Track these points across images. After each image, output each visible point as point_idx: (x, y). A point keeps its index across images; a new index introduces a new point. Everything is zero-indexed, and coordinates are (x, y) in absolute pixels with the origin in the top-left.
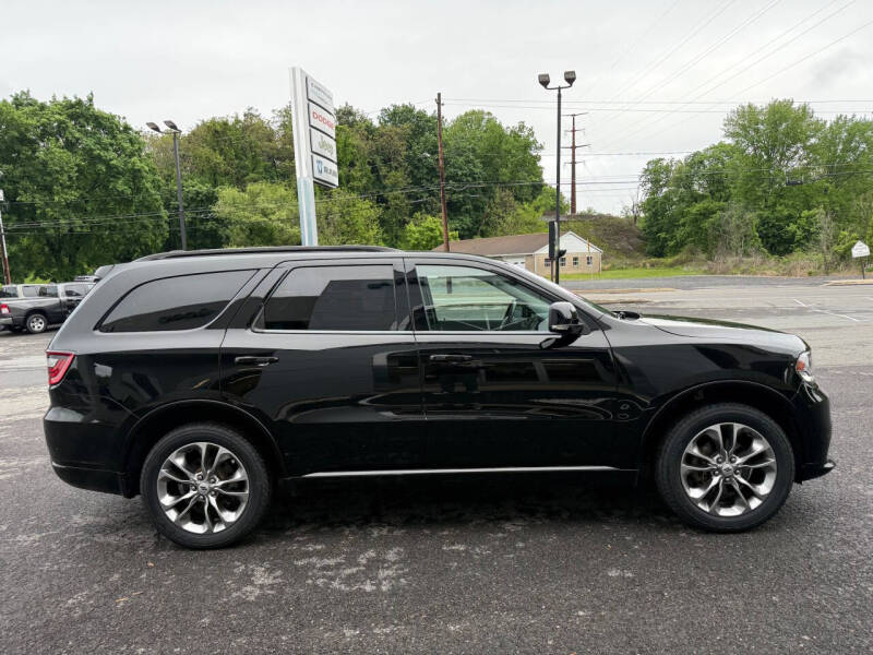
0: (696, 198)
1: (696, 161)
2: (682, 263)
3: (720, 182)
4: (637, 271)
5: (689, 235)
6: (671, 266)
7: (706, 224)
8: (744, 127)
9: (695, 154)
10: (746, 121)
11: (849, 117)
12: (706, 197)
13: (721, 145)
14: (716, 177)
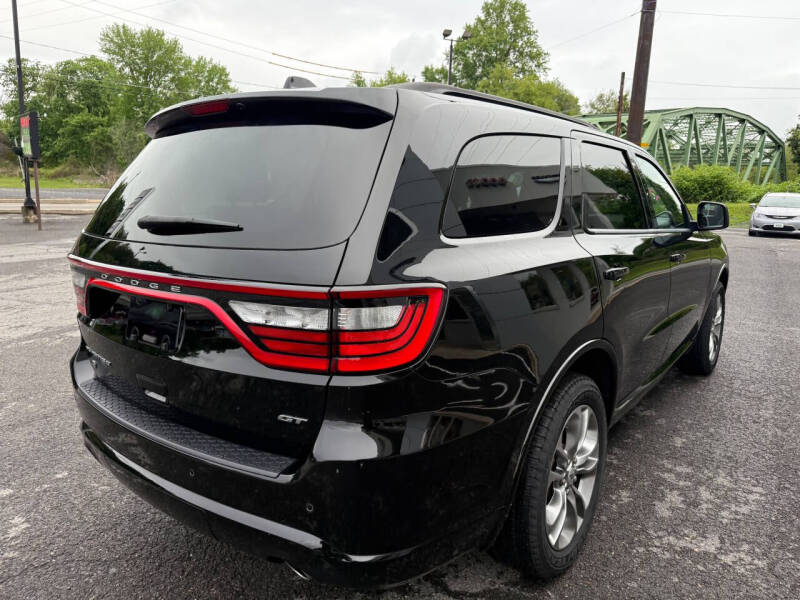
0: (71, 110)
1: (69, 69)
2: (66, 175)
3: (96, 96)
4: (13, 180)
5: (69, 147)
6: (54, 177)
7: (88, 137)
8: (120, 47)
9: (67, 63)
10: (121, 41)
11: (208, 60)
12: (82, 110)
13: (93, 59)
14: (93, 90)
